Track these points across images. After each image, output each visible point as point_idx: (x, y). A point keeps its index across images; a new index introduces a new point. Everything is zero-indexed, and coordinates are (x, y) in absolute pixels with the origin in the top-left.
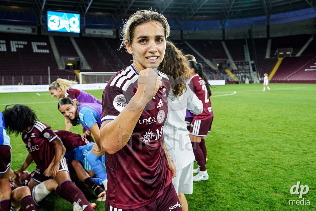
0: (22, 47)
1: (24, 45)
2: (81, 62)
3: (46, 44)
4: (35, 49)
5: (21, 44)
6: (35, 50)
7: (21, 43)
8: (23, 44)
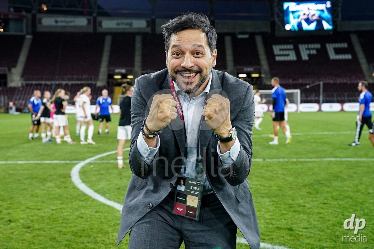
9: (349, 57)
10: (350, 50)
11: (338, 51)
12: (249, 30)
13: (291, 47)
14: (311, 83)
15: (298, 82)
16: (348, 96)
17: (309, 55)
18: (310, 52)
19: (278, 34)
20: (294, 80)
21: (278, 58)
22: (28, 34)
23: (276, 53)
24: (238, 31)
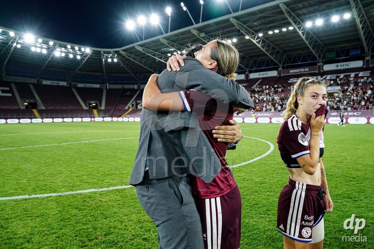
2: (38, 103)
3: (8, 89)
6: (0, 94)
9: (10, 95)
10: (11, 91)
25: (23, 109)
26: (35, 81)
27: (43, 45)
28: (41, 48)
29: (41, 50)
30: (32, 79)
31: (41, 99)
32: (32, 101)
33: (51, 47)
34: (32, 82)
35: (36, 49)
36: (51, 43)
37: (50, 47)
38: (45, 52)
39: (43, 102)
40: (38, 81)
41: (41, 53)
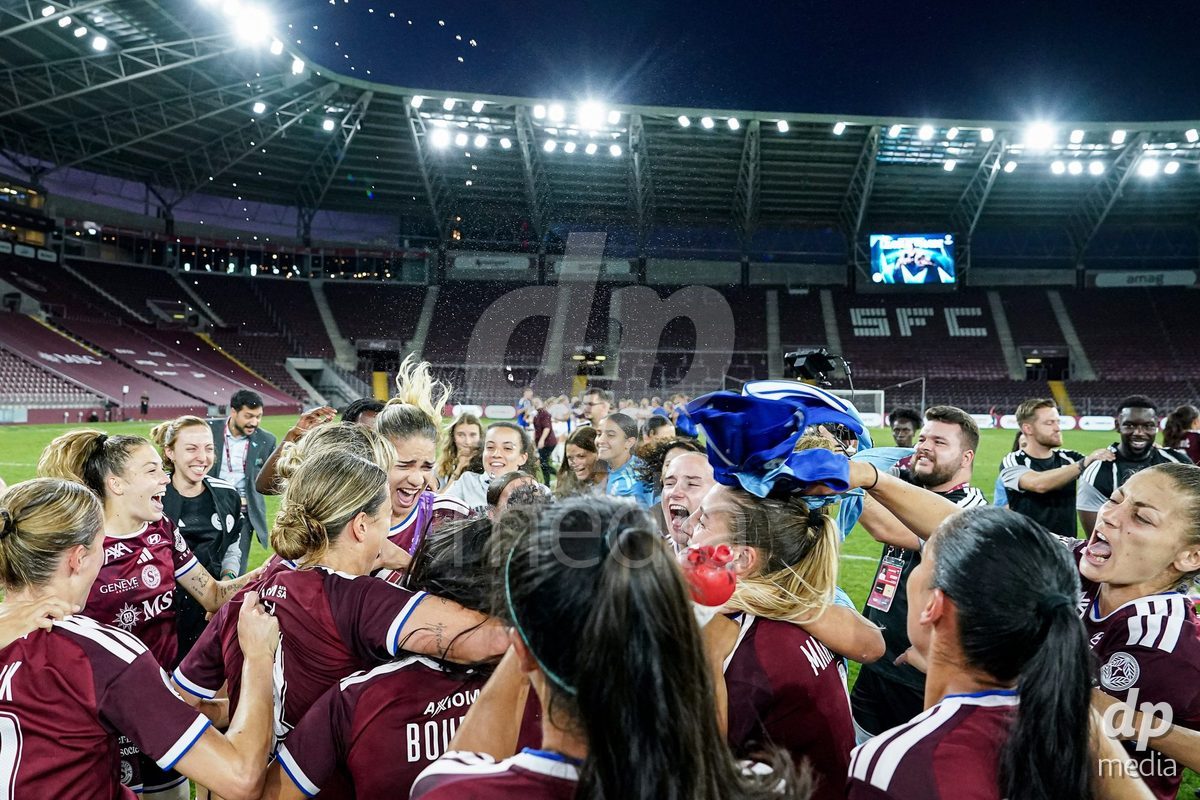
0: (923, 322)
1: (928, 318)
2: (1072, 357)
3: (978, 312)
4: (954, 328)
5: (920, 317)
6: (954, 331)
7: (921, 312)
8: (923, 316)
9: (983, 332)
10: (986, 320)
11: (963, 322)
12: (809, 280)
13: (883, 312)
14: (912, 375)
15: (890, 375)
16: (973, 402)
17: (913, 328)
18: (914, 321)
19: (860, 287)
20: (883, 370)
21: (857, 332)
22: (431, 284)
23: (854, 323)
24: (790, 281)
25: (1019, 381)
26: (1067, 278)
27: (1091, 146)
28: (1086, 158)
29: (1086, 167)
30: (1060, 272)
31: (1085, 344)
32: (1052, 352)
33: (1121, 150)
34: (1059, 281)
35: (1066, 165)
36: (1119, 136)
37: (1115, 148)
38: (1098, 169)
39: (1091, 356)
40: (1080, 275)
41: (1086, 176)
